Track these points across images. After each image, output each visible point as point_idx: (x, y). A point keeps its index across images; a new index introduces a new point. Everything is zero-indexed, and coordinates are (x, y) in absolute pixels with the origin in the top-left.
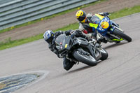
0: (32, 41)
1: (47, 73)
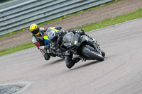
0: (14, 52)
1: (29, 84)
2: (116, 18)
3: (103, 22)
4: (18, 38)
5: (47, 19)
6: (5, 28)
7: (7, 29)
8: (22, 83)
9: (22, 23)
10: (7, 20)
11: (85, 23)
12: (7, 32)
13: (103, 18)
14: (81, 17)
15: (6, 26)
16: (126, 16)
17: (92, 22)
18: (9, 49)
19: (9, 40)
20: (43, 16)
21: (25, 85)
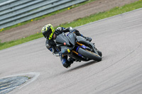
0: (22, 43)
1: (38, 75)
2: (124, 7)
3: (111, 11)
4: (27, 29)
5: (55, 9)
6: (13, 19)
7: (15, 20)
8: (31, 74)
9: (30, 13)
10: (15, 11)
11: (93, 12)
12: (15, 23)
13: (111, 7)
14: (89, 6)
15: (14, 17)
16: (134, 4)
17: (100, 11)
18: (17, 40)
19: (17, 31)
20: (51, 6)
21: (34, 76)
